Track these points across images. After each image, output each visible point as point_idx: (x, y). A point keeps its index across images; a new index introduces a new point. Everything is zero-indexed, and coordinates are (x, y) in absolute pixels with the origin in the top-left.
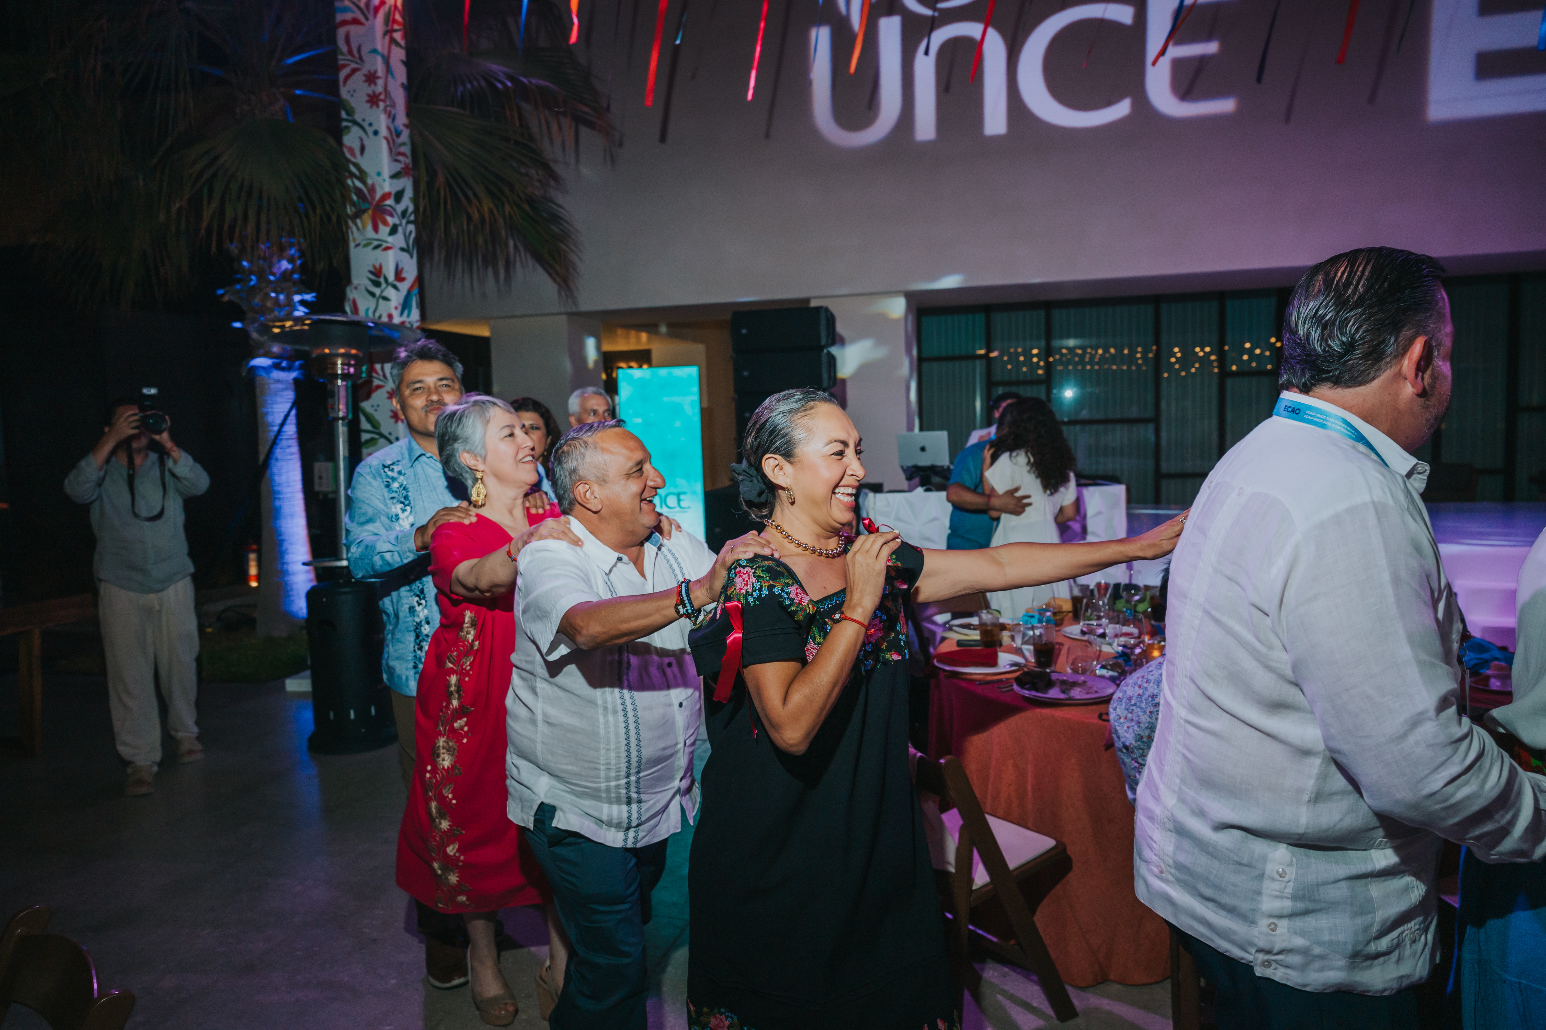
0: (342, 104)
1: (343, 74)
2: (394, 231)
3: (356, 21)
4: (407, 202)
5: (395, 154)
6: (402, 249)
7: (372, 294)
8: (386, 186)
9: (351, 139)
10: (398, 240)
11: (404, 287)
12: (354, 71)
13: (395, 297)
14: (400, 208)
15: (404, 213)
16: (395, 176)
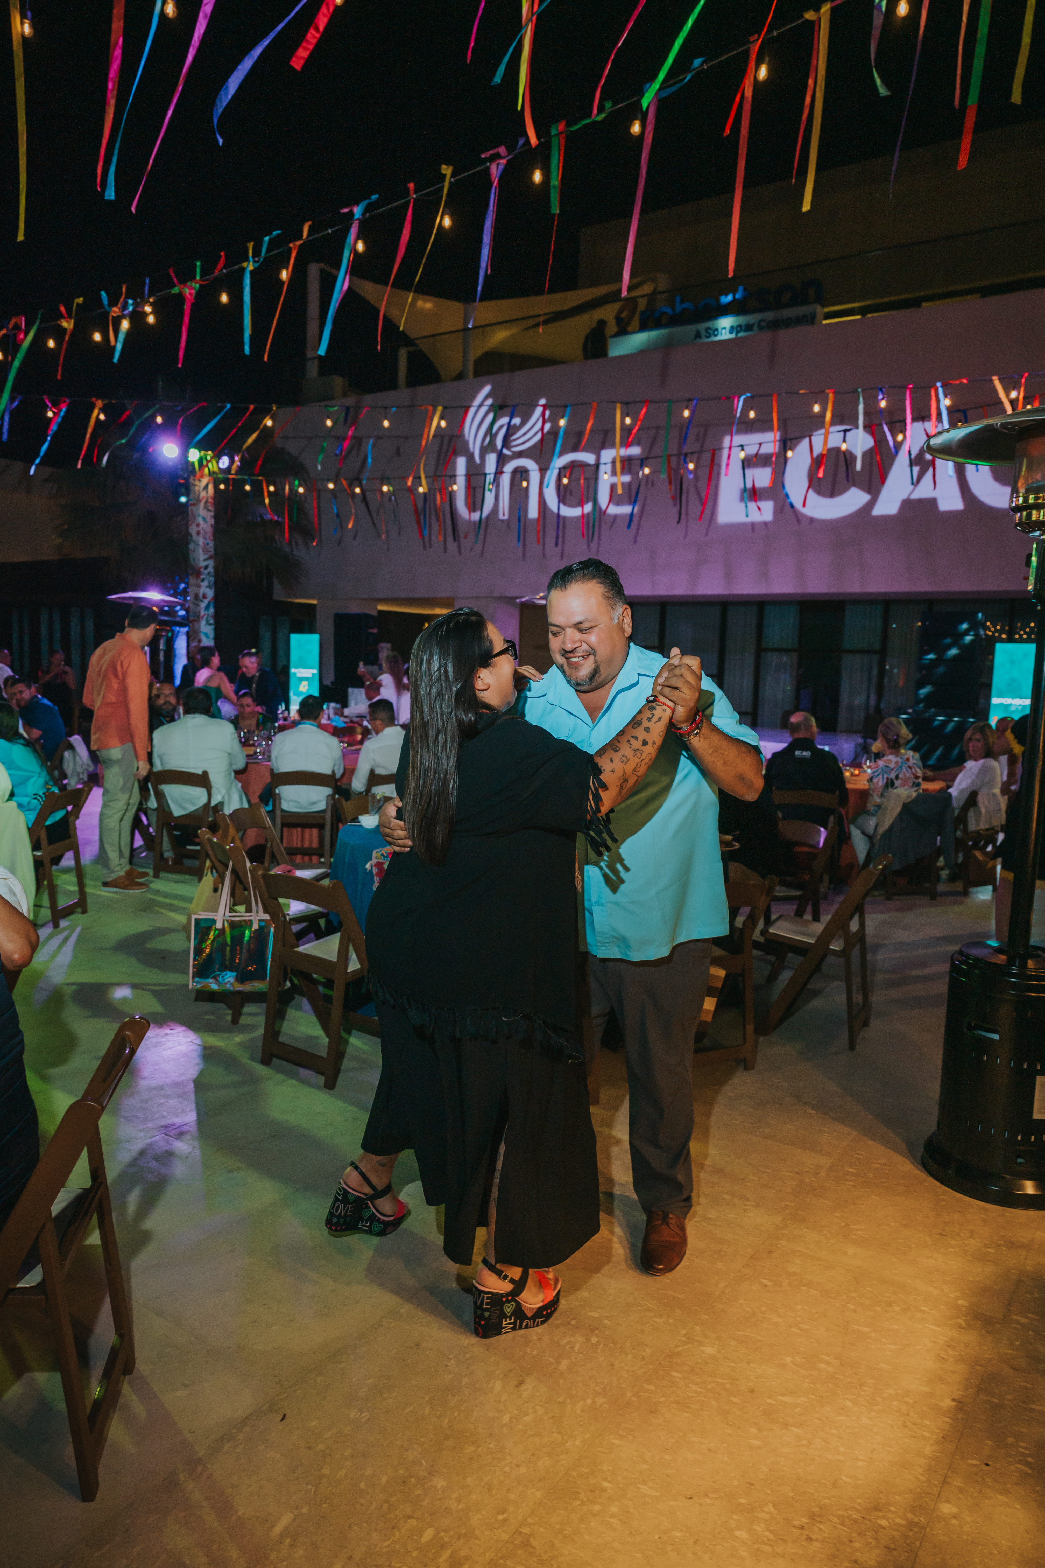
0: (188, 534)
1: (190, 522)
2: (203, 580)
3: (194, 505)
4: (211, 569)
5: (205, 551)
6: (207, 587)
7: (194, 603)
8: (203, 564)
9: (191, 546)
10: (205, 583)
11: (206, 601)
12: (193, 522)
13: (203, 605)
14: (206, 572)
15: (209, 574)
16: (206, 560)
